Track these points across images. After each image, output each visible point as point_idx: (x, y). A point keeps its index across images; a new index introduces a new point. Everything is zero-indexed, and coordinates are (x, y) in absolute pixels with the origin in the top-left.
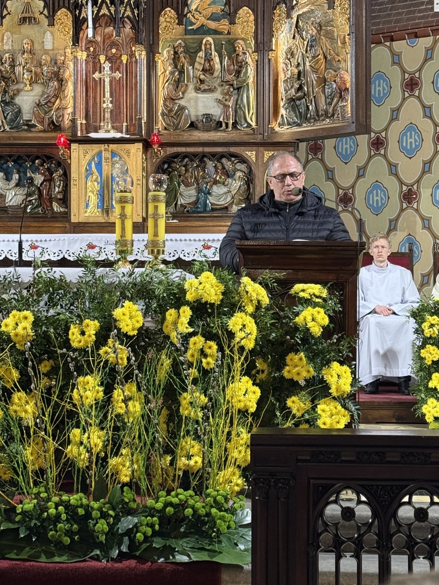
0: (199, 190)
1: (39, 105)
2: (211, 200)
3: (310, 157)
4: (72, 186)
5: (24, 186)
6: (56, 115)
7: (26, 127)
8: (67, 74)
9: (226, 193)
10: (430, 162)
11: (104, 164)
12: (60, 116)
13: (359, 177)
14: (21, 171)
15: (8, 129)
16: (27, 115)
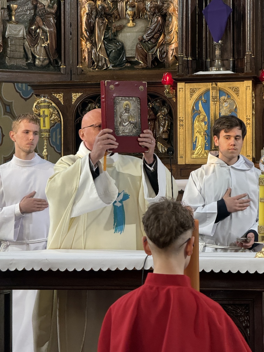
1: (142, 41)
4: (178, 127)
6: (160, 51)
7: (129, 65)
8: (171, 8)
11: (211, 103)
12: (164, 52)
15: (111, 67)
16: (130, 52)
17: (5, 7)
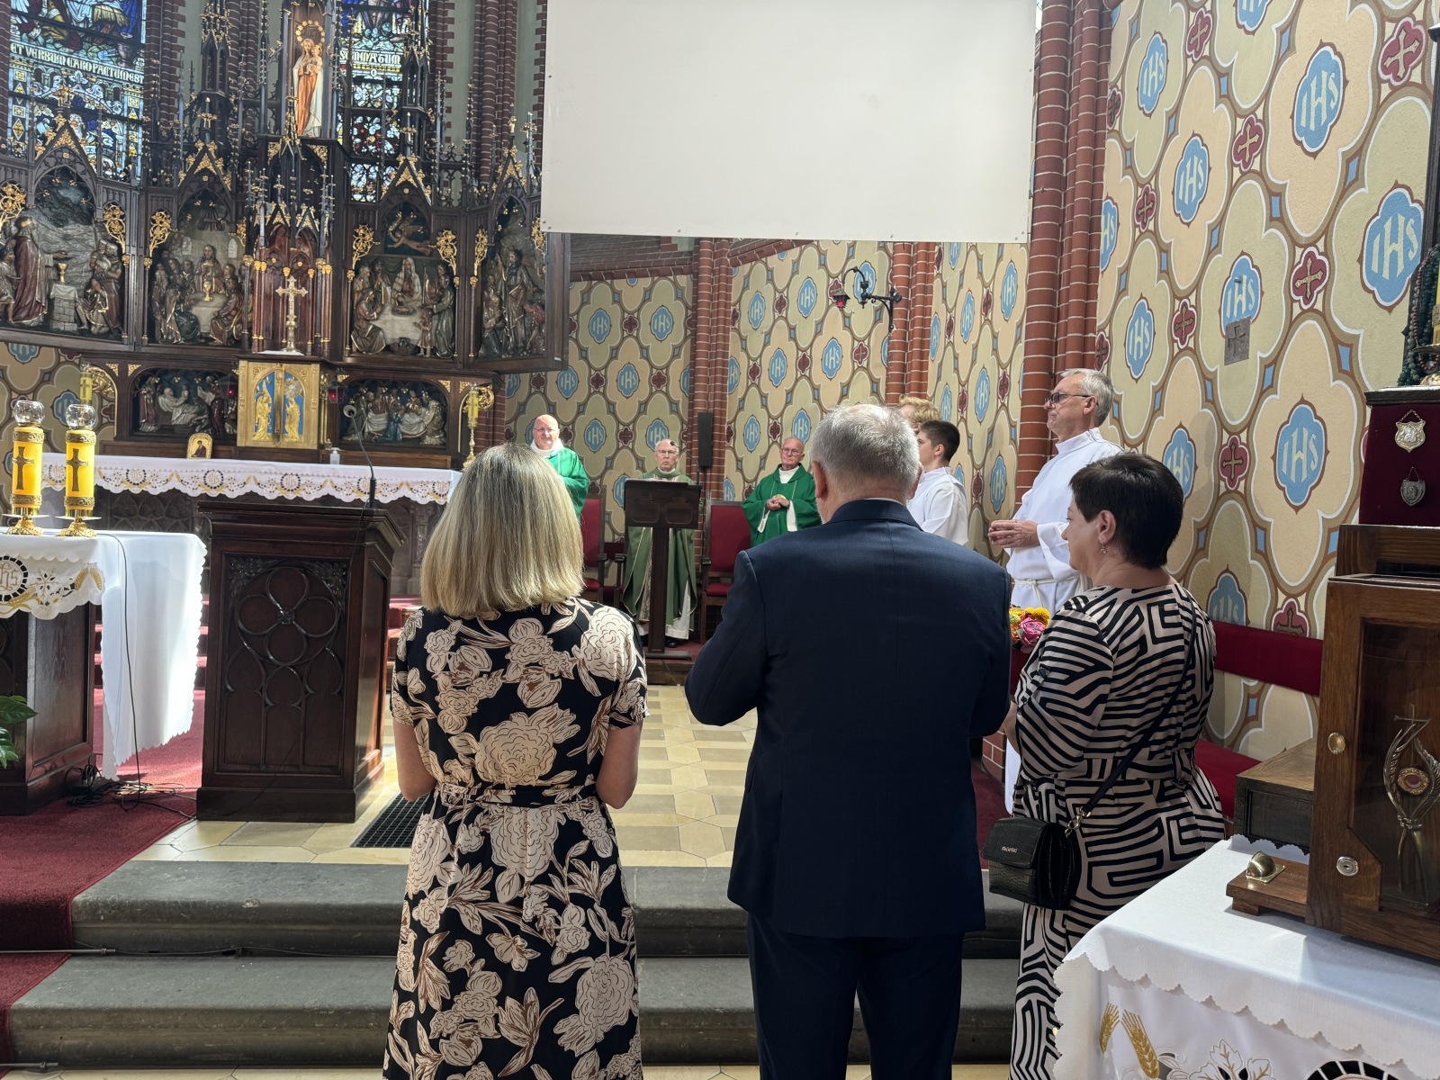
0: (390, 419)
1: (217, 317)
2: (402, 428)
3: (533, 390)
4: (239, 406)
5: (193, 404)
7: (203, 341)
9: (419, 423)
10: (646, 403)
11: (276, 384)
13: (579, 413)
14: (191, 387)
15: (182, 342)
16: (205, 327)
17: (51, 264)
